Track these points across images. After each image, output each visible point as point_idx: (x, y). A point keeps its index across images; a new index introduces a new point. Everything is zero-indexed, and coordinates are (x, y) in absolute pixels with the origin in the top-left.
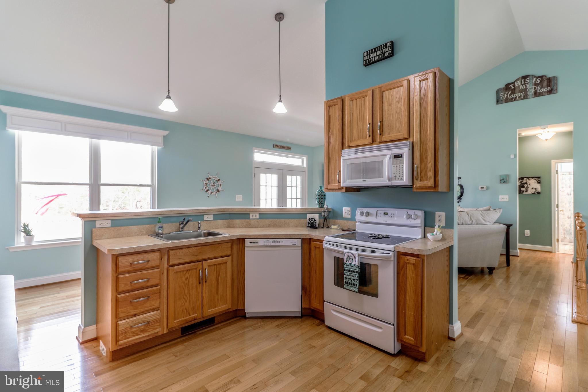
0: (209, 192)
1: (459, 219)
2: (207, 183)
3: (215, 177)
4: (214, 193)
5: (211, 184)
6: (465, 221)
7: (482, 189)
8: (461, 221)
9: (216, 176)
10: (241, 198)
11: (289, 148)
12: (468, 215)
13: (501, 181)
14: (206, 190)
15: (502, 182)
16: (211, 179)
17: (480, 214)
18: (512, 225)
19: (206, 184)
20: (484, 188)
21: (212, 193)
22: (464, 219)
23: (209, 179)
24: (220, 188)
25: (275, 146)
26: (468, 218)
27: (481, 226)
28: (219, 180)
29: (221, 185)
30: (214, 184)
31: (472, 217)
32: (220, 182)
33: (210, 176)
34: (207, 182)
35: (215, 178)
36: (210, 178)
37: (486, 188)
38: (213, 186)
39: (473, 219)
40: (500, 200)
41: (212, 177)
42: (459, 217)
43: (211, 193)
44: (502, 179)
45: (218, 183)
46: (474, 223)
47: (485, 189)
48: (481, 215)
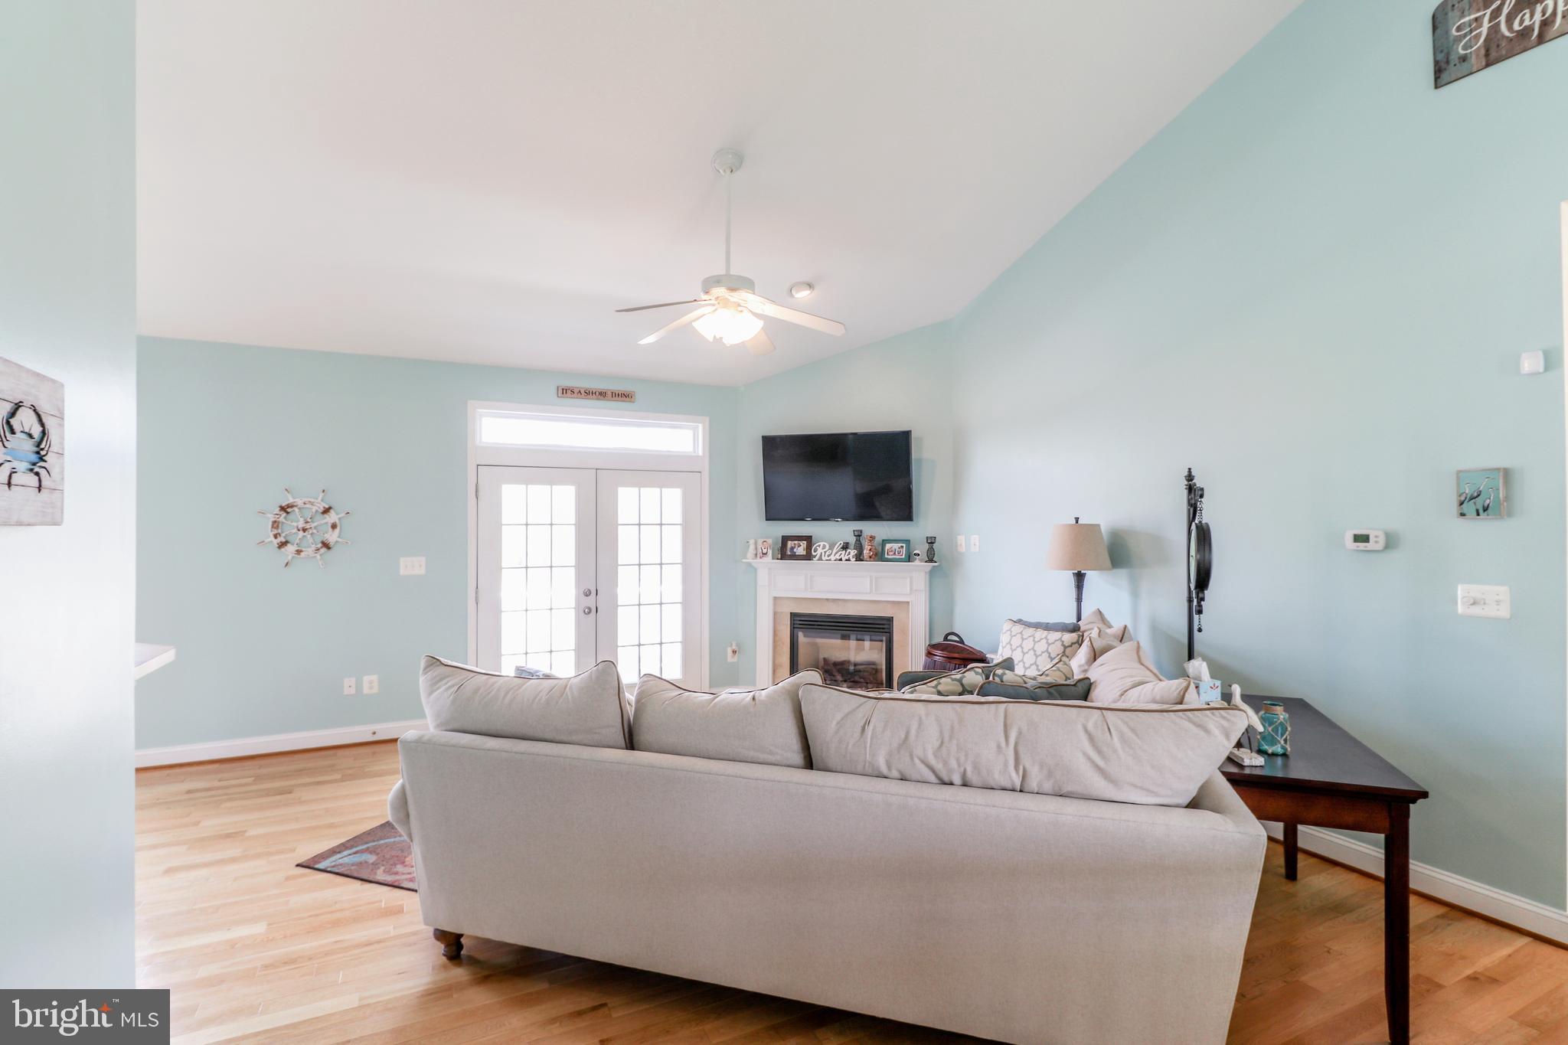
0: (291, 549)
1: (944, 750)
2: (279, 522)
3: (312, 500)
4: (309, 551)
5: (295, 524)
6: (976, 767)
7: (1362, 546)
8: (953, 763)
9: (317, 499)
10: (420, 566)
11: (625, 396)
12: (1005, 725)
13: (1462, 503)
14: (276, 542)
15: (1470, 508)
16: (296, 509)
17: (1086, 730)
18: (1424, 795)
19: (275, 524)
20: (1372, 539)
21: (299, 552)
22: (966, 755)
23: (289, 510)
24: (332, 537)
25: (566, 391)
26: (999, 747)
27: (1071, 810)
28: (326, 511)
29: (334, 526)
30: (307, 522)
31: (1021, 749)
32: (332, 517)
33: (291, 500)
34: (282, 519)
35: (312, 503)
36: (292, 506)
37: (1382, 540)
38: (304, 530)
39: (1026, 761)
40: (1460, 609)
41: (300, 502)
42: (946, 738)
43: (297, 551)
44: (1468, 490)
45: (325, 518)
46: (1040, 785)
47: (1380, 546)
48: (1091, 738)
